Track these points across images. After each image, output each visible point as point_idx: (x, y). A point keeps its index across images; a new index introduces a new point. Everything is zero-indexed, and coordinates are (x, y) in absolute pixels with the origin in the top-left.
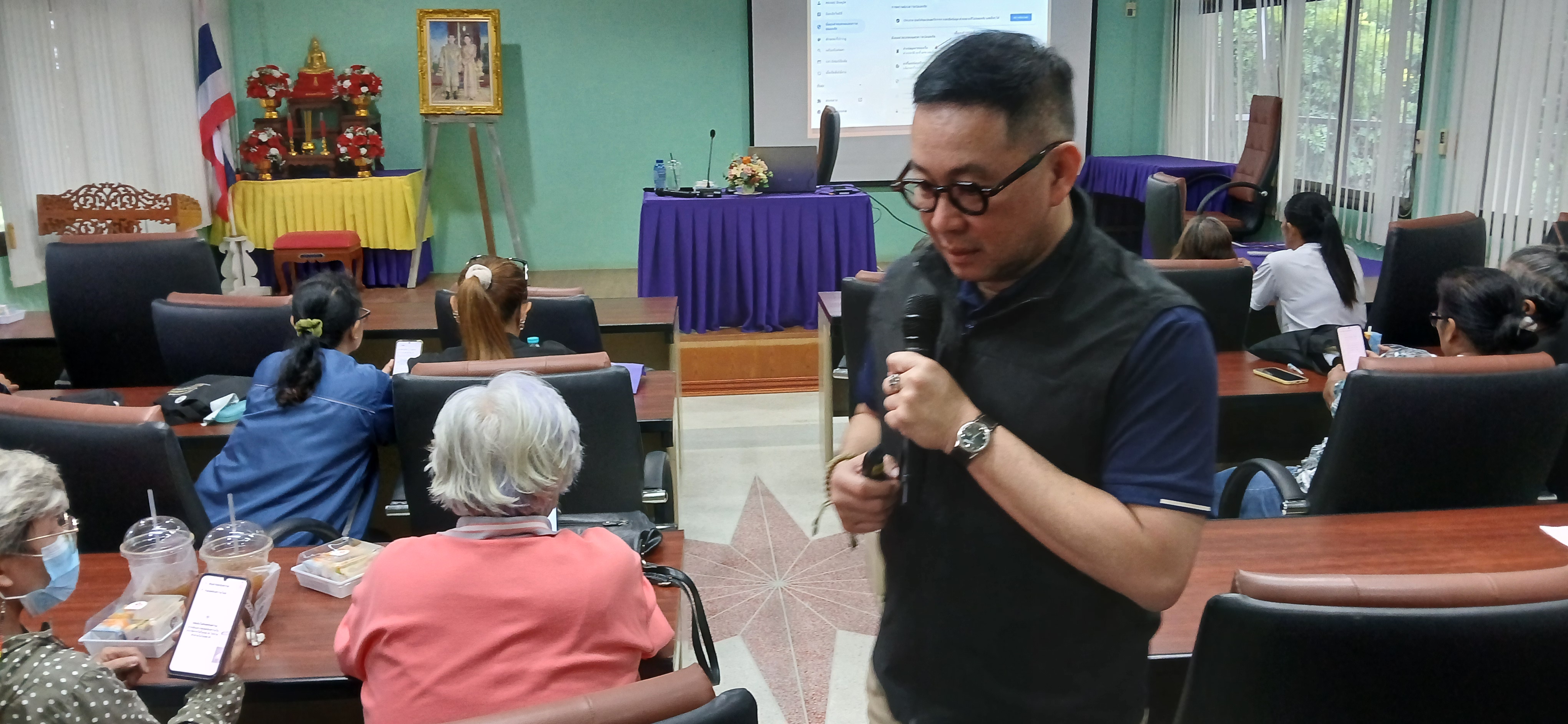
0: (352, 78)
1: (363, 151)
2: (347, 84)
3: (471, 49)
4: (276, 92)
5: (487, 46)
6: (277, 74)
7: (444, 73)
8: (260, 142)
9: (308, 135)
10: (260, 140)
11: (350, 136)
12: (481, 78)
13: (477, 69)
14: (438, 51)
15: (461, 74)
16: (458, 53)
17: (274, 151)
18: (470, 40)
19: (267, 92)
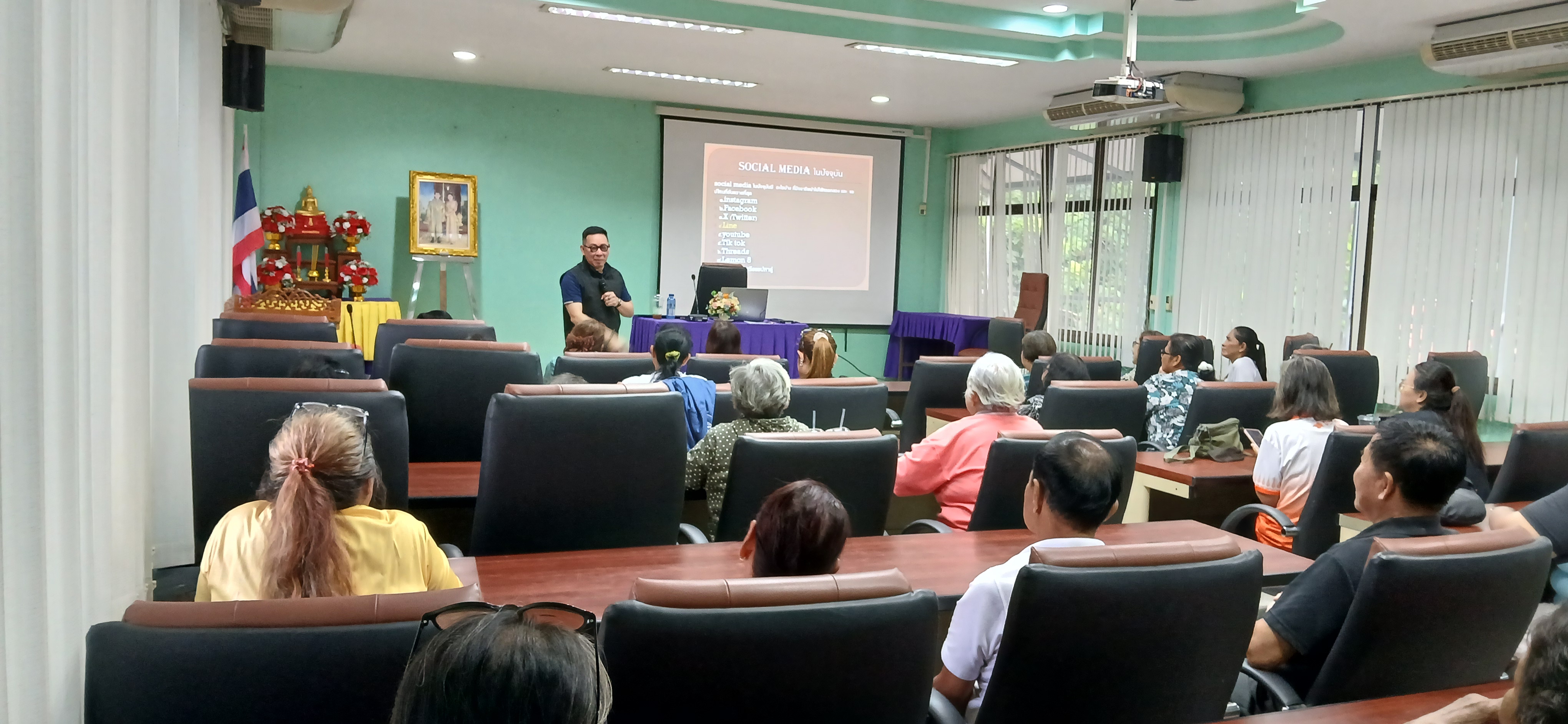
0: (351, 220)
1: (365, 280)
2: (347, 225)
3: (453, 204)
4: (286, 228)
5: (466, 203)
6: (286, 214)
7: (431, 222)
8: (277, 269)
9: (314, 266)
10: (277, 267)
11: (353, 267)
12: (460, 228)
13: (457, 221)
14: (426, 205)
15: (444, 223)
16: (442, 207)
17: (287, 276)
18: (452, 197)
19: (278, 227)
